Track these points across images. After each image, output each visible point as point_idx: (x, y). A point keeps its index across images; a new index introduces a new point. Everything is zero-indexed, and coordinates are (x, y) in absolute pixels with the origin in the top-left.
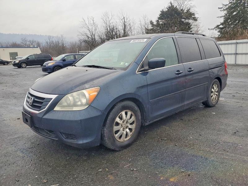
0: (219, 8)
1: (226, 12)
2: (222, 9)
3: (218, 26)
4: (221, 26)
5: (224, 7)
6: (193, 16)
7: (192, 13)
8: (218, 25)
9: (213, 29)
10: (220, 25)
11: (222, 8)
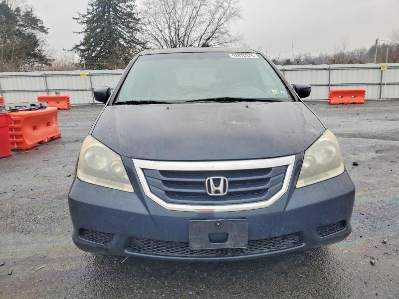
0: (73, 18)
1: (85, 26)
2: (79, 21)
3: (77, 47)
4: (82, 47)
5: (82, 18)
6: (40, 25)
7: (37, 18)
8: (77, 44)
9: (71, 50)
10: (80, 46)
11: (79, 19)
